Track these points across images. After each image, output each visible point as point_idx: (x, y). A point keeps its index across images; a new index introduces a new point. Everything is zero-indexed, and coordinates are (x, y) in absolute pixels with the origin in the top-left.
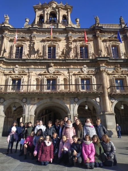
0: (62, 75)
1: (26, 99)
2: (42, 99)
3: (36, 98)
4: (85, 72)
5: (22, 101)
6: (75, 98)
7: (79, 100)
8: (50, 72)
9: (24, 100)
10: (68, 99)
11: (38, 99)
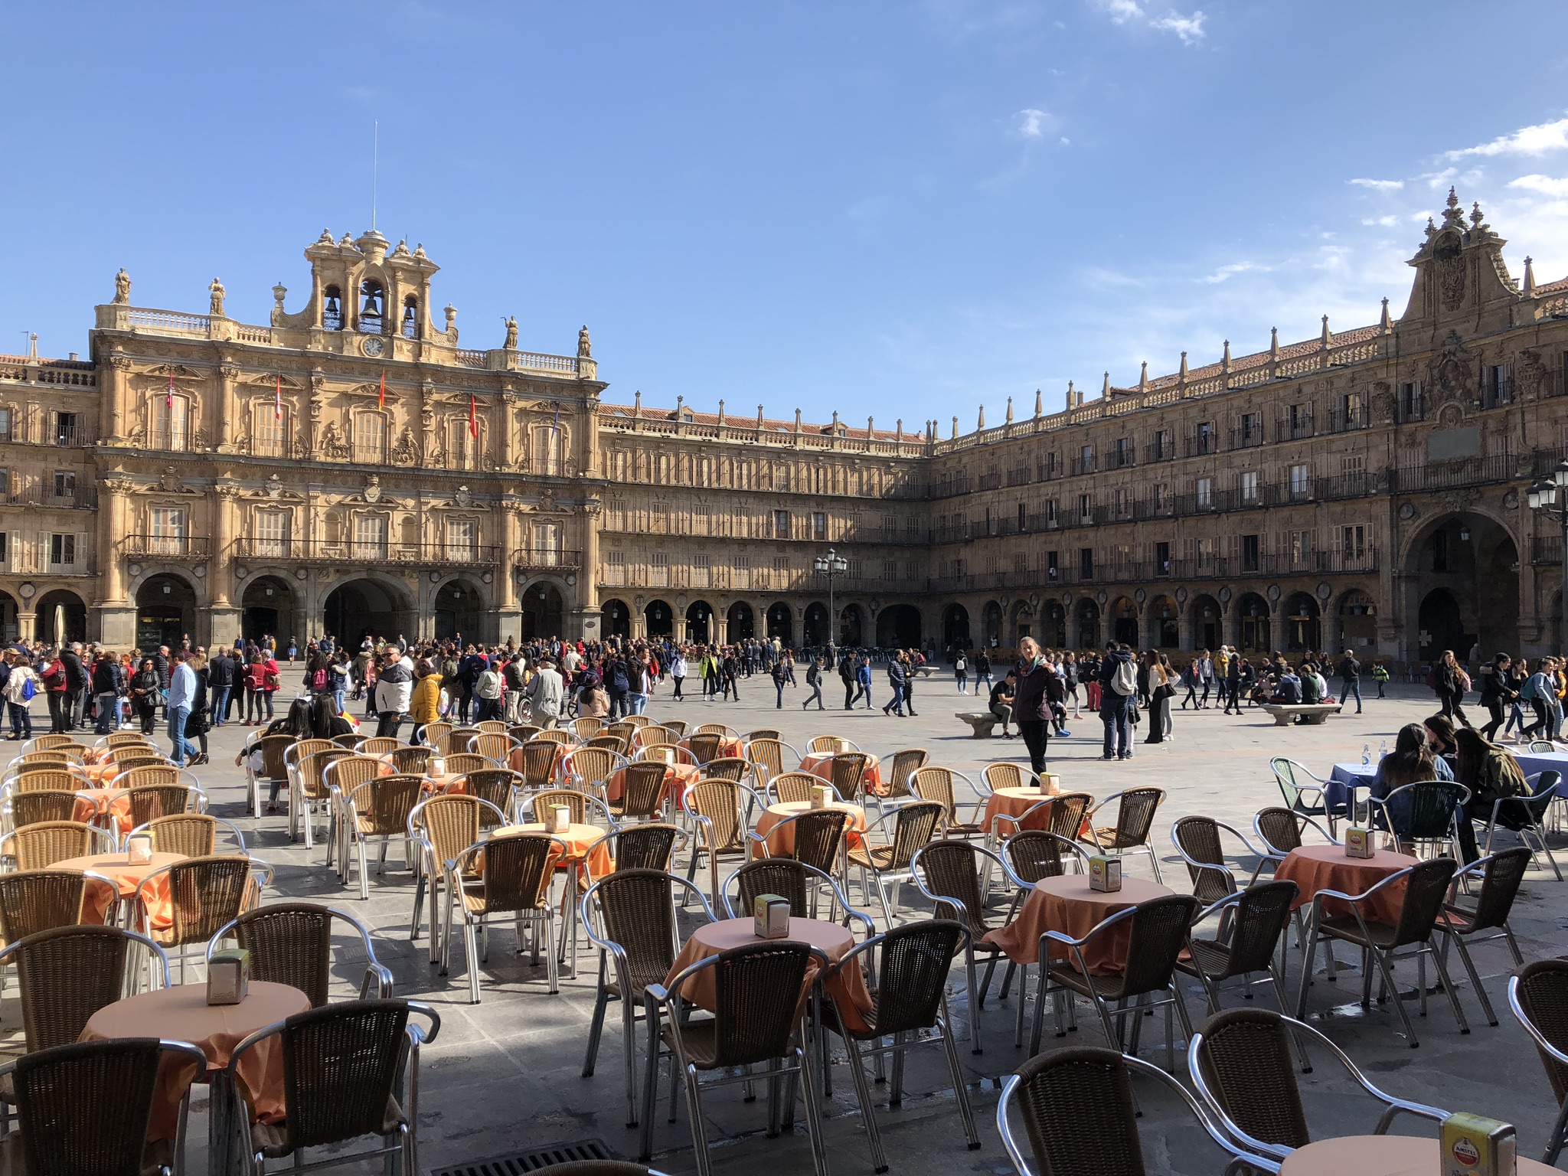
0: (401, 508)
1: (306, 569)
2: (348, 572)
3: (332, 570)
4: (461, 504)
5: (296, 574)
6: (431, 572)
7: (441, 577)
8: (369, 499)
9: (302, 574)
10: (415, 575)
11: (338, 571)
